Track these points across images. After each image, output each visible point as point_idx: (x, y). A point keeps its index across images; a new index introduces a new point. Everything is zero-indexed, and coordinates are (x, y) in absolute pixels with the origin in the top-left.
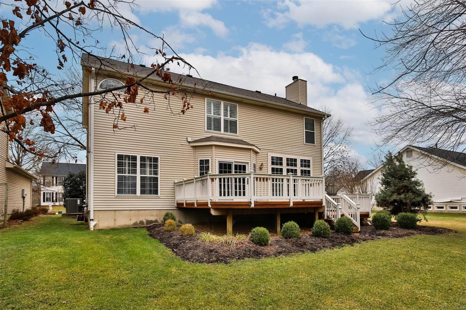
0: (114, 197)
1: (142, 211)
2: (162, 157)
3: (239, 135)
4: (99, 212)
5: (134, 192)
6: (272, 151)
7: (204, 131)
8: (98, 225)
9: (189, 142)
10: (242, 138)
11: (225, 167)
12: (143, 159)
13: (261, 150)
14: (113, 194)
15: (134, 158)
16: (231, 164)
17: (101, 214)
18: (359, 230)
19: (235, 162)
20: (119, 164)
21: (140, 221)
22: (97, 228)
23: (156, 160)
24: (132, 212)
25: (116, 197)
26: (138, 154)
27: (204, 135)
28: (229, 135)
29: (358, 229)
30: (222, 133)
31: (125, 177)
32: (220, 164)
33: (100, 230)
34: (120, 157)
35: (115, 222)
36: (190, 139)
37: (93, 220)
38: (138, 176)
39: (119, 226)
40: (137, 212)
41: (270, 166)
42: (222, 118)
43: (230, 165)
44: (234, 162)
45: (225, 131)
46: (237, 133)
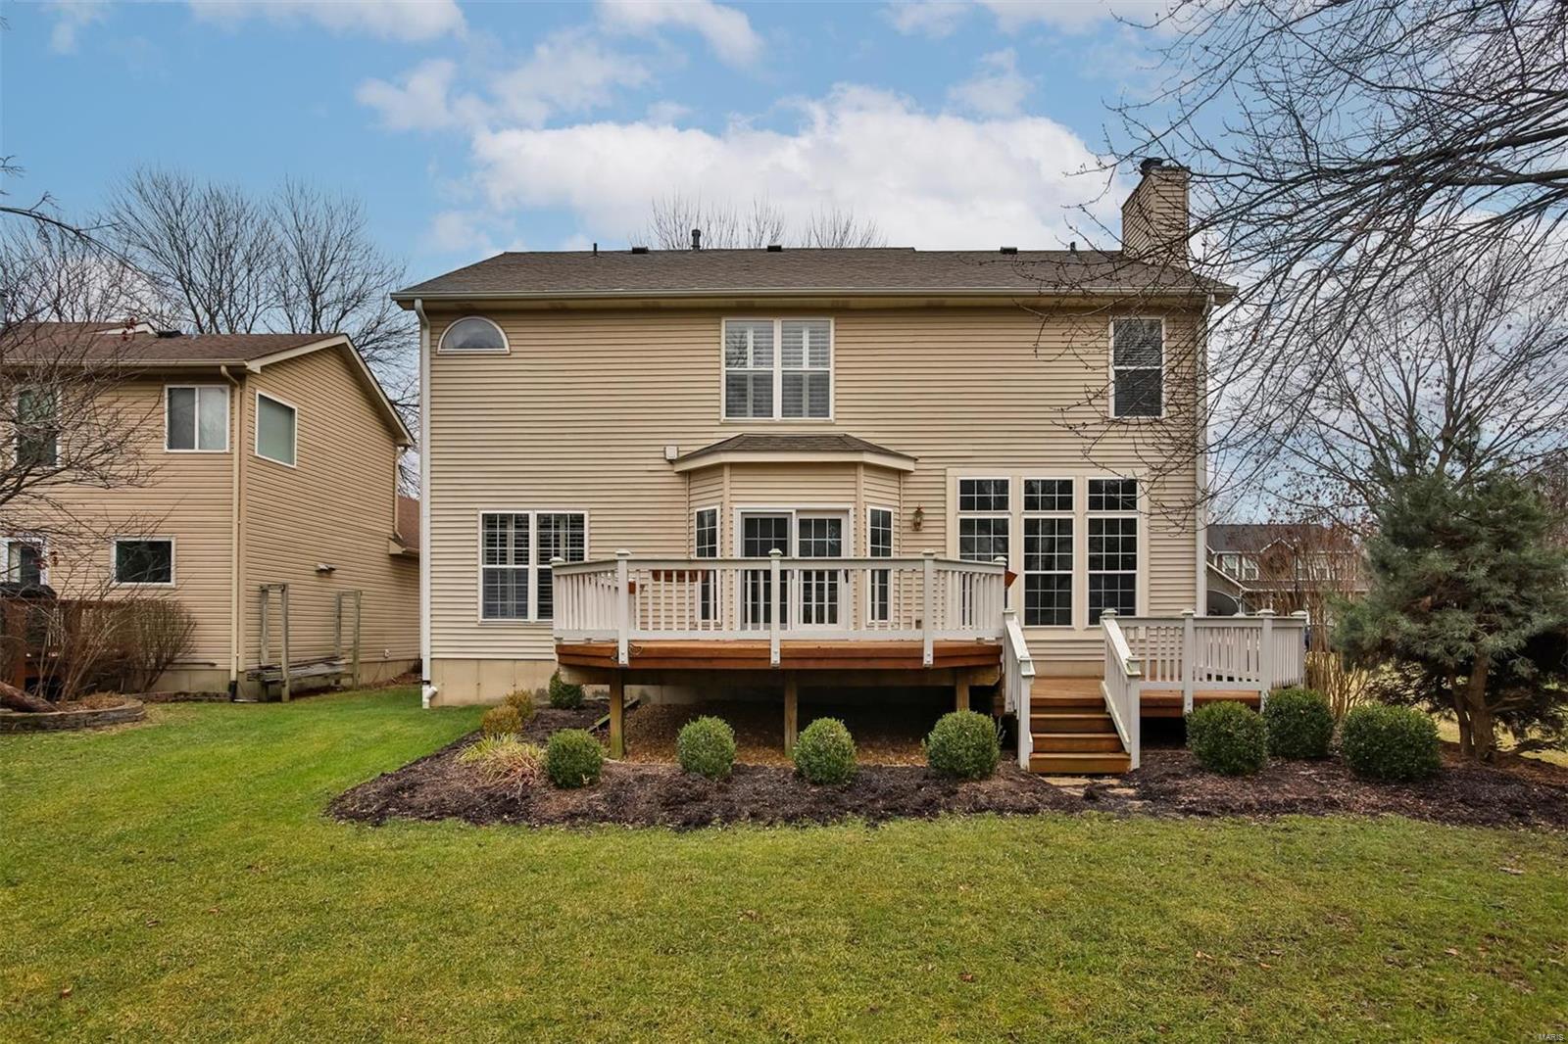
0: (475, 625)
1: (543, 663)
2: (593, 512)
3: (836, 421)
4: (445, 662)
5: (522, 611)
6: (965, 461)
7: (717, 423)
8: (442, 693)
9: (671, 462)
10: (846, 429)
11: (763, 533)
12: (544, 522)
13: (920, 461)
14: (474, 619)
15: (522, 521)
16: (785, 519)
17: (448, 667)
18: (1135, 764)
19: (798, 511)
20: (490, 540)
21: (538, 691)
22: (438, 703)
23: (578, 521)
24: (518, 663)
25: (482, 626)
26: (533, 509)
27: (715, 435)
28: (805, 425)
29: (1129, 760)
30: (778, 421)
31: (504, 571)
32: (748, 521)
33: (446, 710)
34: (490, 521)
35: (478, 689)
36: (672, 454)
37: (428, 683)
38: (533, 567)
39: (488, 700)
40: (531, 665)
41: (954, 515)
42: (778, 372)
43: (781, 524)
44: (794, 512)
45: (785, 413)
46: (828, 416)
